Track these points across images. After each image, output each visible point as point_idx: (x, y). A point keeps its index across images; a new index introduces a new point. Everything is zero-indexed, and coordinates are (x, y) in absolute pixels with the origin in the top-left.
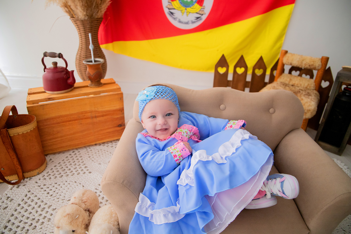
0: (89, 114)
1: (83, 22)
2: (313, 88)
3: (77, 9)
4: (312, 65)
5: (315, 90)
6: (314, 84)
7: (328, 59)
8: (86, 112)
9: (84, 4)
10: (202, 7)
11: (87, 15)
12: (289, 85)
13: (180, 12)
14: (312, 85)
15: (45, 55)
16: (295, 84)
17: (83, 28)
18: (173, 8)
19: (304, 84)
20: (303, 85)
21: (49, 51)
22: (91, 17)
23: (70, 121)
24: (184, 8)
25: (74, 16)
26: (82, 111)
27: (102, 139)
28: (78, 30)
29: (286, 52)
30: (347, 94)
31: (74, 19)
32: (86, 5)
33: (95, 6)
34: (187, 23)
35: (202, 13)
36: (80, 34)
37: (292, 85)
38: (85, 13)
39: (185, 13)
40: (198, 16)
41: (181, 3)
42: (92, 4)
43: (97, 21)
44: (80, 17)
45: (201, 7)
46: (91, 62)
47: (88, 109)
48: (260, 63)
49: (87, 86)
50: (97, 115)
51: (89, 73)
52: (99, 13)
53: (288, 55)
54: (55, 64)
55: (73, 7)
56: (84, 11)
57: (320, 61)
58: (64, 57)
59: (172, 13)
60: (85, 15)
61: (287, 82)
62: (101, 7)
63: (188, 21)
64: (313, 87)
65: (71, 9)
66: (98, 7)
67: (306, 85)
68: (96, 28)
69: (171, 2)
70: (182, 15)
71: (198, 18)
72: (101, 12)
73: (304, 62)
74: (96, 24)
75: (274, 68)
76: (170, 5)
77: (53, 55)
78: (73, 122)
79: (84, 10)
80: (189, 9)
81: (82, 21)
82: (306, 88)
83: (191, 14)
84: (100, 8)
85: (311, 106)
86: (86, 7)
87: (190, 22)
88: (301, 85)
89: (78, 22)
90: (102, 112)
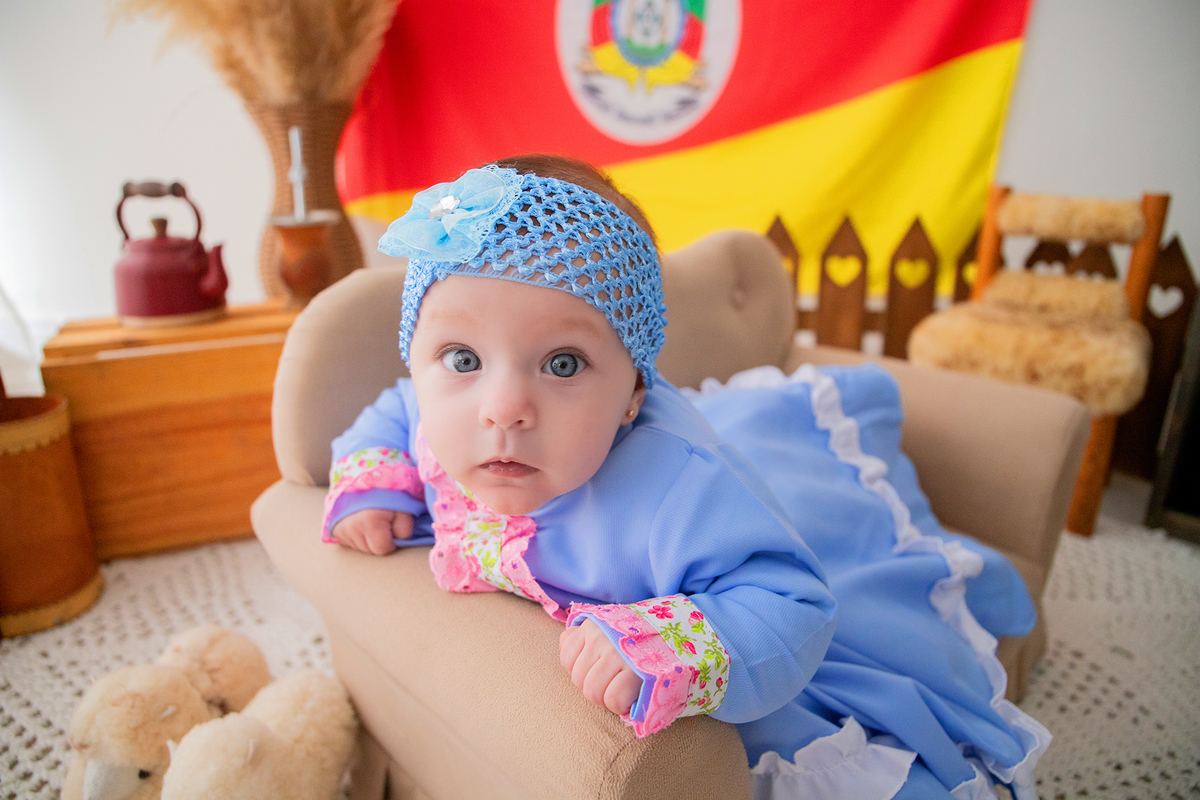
1: (284, 114)
2: (1120, 312)
3: (264, 67)
4: (1110, 226)
7: (1164, 202)
9: (287, 48)
10: (699, 62)
11: (299, 91)
12: (1028, 307)
13: (622, 82)
15: (128, 192)
16: (1049, 302)
18: (597, 70)
19: (1086, 301)
20: (1080, 304)
21: (139, 177)
22: (311, 96)
24: (632, 71)
25: (255, 95)
29: (1006, 192)
31: (253, 104)
33: (325, 59)
34: (647, 121)
35: (700, 83)
37: (1042, 309)
38: (290, 82)
39: (640, 88)
41: (625, 52)
42: (318, 49)
44: (272, 97)
45: (694, 63)
48: (916, 244)
49: (277, 310)
52: (340, 85)
53: (1013, 201)
54: (161, 224)
56: (288, 75)
57: (1136, 209)
58: (189, 193)
59: (595, 88)
60: (289, 89)
62: (346, 59)
63: (652, 115)
65: (246, 71)
66: (335, 61)
67: (1093, 302)
68: (330, 133)
69: (590, 47)
71: (685, 101)
74: (330, 119)
75: (969, 254)
76: (586, 58)
77: (154, 191)
78: (213, 433)
80: (653, 73)
81: (280, 107)
83: (658, 89)
84: (343, 64)
86: (293, 58)
87: (659, 117)
88: (1072, 303)
89: (266, 113)
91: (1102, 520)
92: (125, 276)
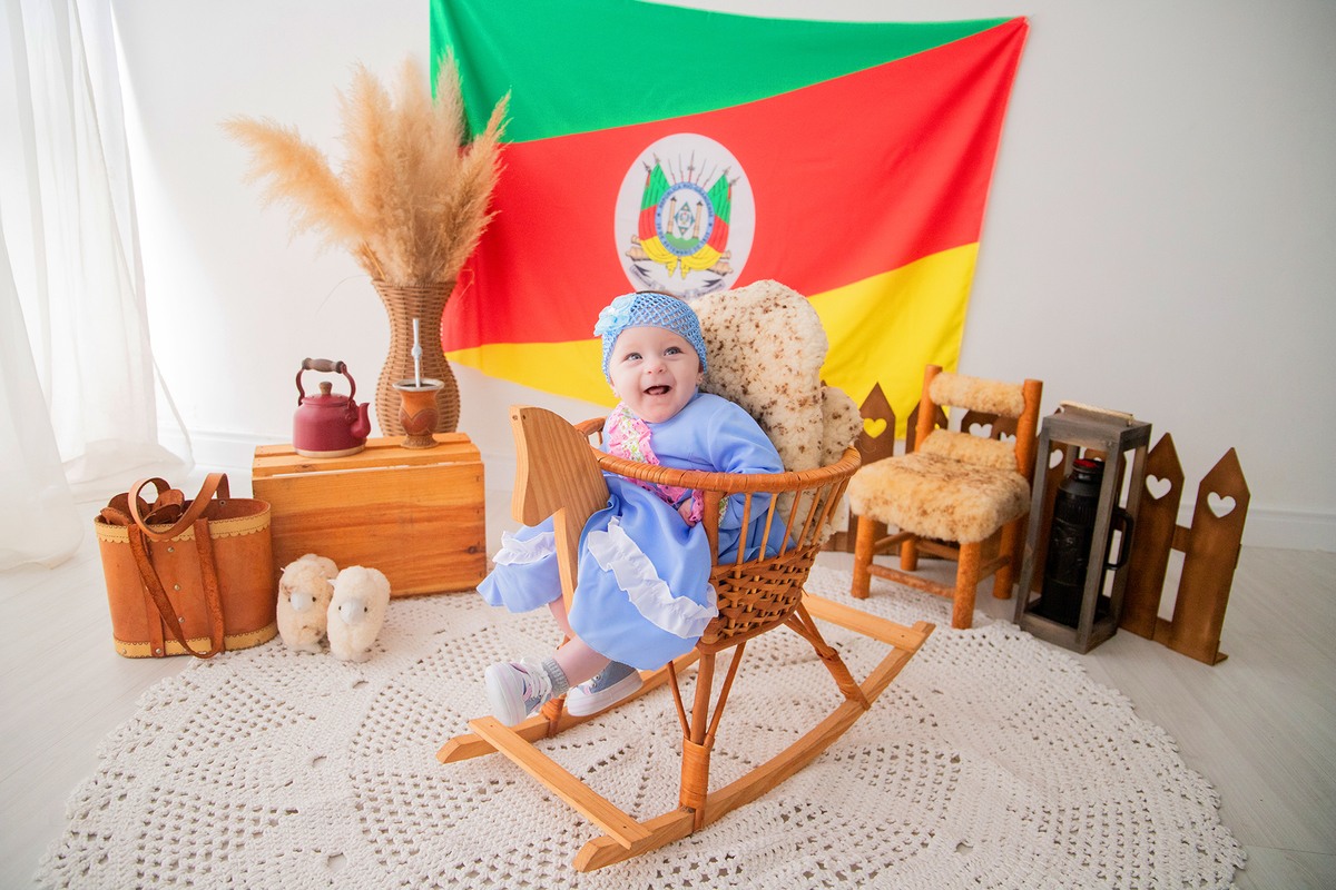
0: (397, 511)
1: (403, 292)
2: (1009, 467)
3: (391, 259)
4: (1002, 402)
5: (1018, 470)
6: (1013, 454)
7: (1039, 386)
8: (389, 506)
9: (409, 248)
10: (724, 255)
11: (416, 276)
12: (949, 459)
13: (664, 266)
14: (1009, 459)
15: (306, 366)
16: (963, 456)
17: (403, 306)
18: (645, 256)
19: (988, 457)
20: (983, 459)
21: (315, 357)
22: (424, 280)
23: (348, 525)
24: (673, 258)
25: (383, 277)
26: (380, 502)
27: (423, 582)
28: (391, 312)
29: (939, 370)
30: (1081, 477)
31: (381, 283)
32: (415, 250)
33: (436, 254)
35: (725, 270)
36: (393, 322)
37: (958, 461)
38: (410, 271)
39: (678, 270)
40: (714, 277)
41: (666, 244)
42: (431, 248)
43: (442, 289)
44: (397, 281)
45: (720, 255)
46: (414, 385)
47: (393, 497)
48: (876, 404)
49: (399, 447)
50: (415, 515)
51: (404, 413)
52: (446, 270)
53: (940, 377)
54: (327, 387)
55: (381, 256)
56: (409, 266)
57: (1019, 392)
58: (349, 371)
59: (642, 270)
60: (409, 275)
61: (944, 453)
62: (451, 254)
63: (687, 292)
64: (1011, 464)
65: (377, 259)
66: (443, 256)
67: (992, 458)
68: (437, 306)
69: (638, 240)
70: (670, 277)
71: (712, 283)
72: (450, 267)
73: (981, 396)
74: (437, 296)
75: (913, 419)
76: (636, 248)
77: (324, 367)
78: (355, 528)
79: (407, 263)
80: (686, 259)
81: (402, 289)
82: (993, 466)
83: (692, 271)
84: (449, 257)
85: (978, 506)
86: (413, 254)
87: (692, 294)
88: (979, 459)
89: (391, 291)
90: (429, 509)
91: (978, 615)
92: (301, 422)
